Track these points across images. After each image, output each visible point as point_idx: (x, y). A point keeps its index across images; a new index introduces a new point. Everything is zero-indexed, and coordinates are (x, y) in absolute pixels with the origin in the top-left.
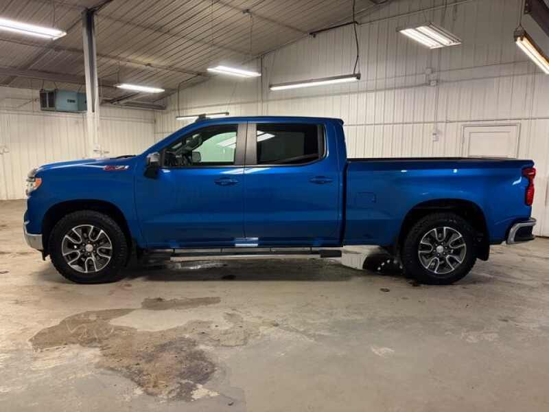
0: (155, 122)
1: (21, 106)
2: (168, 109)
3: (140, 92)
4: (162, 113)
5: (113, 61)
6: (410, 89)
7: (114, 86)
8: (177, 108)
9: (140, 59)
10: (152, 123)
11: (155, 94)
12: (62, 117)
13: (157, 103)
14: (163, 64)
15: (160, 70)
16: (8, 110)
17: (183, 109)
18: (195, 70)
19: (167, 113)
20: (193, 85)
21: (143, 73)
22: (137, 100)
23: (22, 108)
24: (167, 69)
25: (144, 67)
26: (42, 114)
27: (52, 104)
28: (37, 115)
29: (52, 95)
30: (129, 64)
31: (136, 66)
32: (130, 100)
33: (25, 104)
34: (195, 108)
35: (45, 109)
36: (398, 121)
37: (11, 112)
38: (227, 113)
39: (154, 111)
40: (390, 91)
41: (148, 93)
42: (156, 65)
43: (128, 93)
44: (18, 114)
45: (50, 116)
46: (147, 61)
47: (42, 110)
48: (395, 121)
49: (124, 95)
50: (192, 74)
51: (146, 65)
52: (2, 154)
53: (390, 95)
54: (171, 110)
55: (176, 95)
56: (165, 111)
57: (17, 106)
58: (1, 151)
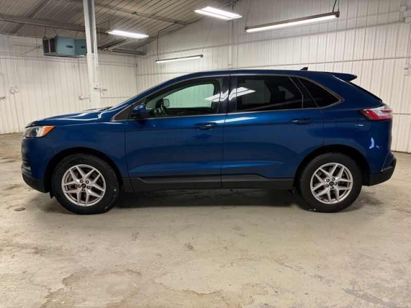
0: (137, 66)
1: (28, 52)
2: (148, 54)
3: (128, 38)
4: (144, 58)
5: (105, 10)
6: (382, 27)
7: (106, 32)
8: (155, 53)
9: (128, 7)
10: (134, 67)
11: (140, 40)
12: (61, 62)
13: (137, 50)
14: (148, 12)
15: (143, 18)
16: (17, 56)
17: (161, 54)
18: (174, 18)
19: (147, 58)
20: (169, 32)
21: (130, 21)
22: (121, 47)
23: (28, 54)
24: (149, 17)
25: (130, 15)
26: (45, 59)
27: (53, 50)
28: (41, 60)
29: (53, 41)
30: (118, 13)
32: (117, 47)
33: (30, 51)
34: (171, 52)
35: (48, 54)
36: (368, 58)
37: (19, 58)
38: (202, 56)
39: (135, 57)
40: (360, 30)
41: (134, 39)
42: (141, 14)
43: (117, 40)
44: (25, 59)
45: (52, 61)
46: (134, 9)
47: (45, 55)
48: (365, 58)
49: (113, 42)
50: (170, 22)
51: (133, 14)
52: (14, 94)
53: (360, 33)
54: (151, 56)
55: (155, 42)
56: (145, 56)
57: (23, 53)
58: (13, 91)
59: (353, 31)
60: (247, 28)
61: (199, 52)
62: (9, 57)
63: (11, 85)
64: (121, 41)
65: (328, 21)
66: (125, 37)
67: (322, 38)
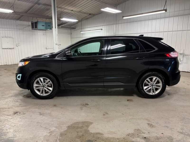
0: (71, 34)
3: (69, 22)
4: (75, 31)
7: (60, 19)
8: (80, 28)
9: (69, 8)
10: (70, 34)
11: (74, 22)
12: (39, 32)
13: (72, 27)
14: (78, 10)
15: (76, 13)
16: (19, 30)
17: (83, 29)
18: (89, 13)
19: (76, 30)
20: (87, 19)
21: (70, 14)
22: (65, 25)
23: (24, 29)
24: (78, 12)
25: (70, 11)
26: (32, 31)
27: (36, 27)
28: (30, 31)
29: (36, 23)
30: (65, 10)
31: (68, 11)
32: (63, 25)
33: (25, 27)
34: (87, 28)
36: (180, 30)
37: (20, 30)
38: (102, 29)
39: (71, 30)
40: (176, 17)
41: (71, 22)
42: (75, 11)
43: (63, 22)
44: (23, 31)
45: (35, 32)
46: (72, 9)
47: (32, 29)
48: (178, 30)
49: (62, 23)
50: (88, 14)
51: (71, 11)
52: (18, 46)
53: (176, 19)
54: (78, 29)
55: (80, 23)
56: (75, 30)
57: (22, 28)
58: (17, 45)
59: (173, 18)
60: (123, 17)
61: (101, 28)
62: (16, 30)
63: (16, 43)
64: (66, 23)
65: (161, 14)
66: (67, 21)
67: (158, 21)
